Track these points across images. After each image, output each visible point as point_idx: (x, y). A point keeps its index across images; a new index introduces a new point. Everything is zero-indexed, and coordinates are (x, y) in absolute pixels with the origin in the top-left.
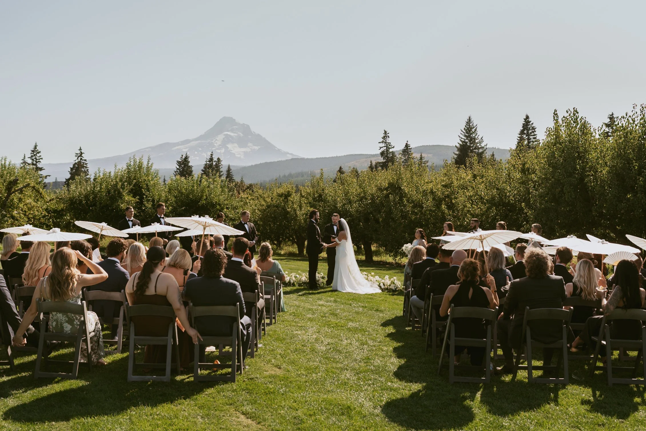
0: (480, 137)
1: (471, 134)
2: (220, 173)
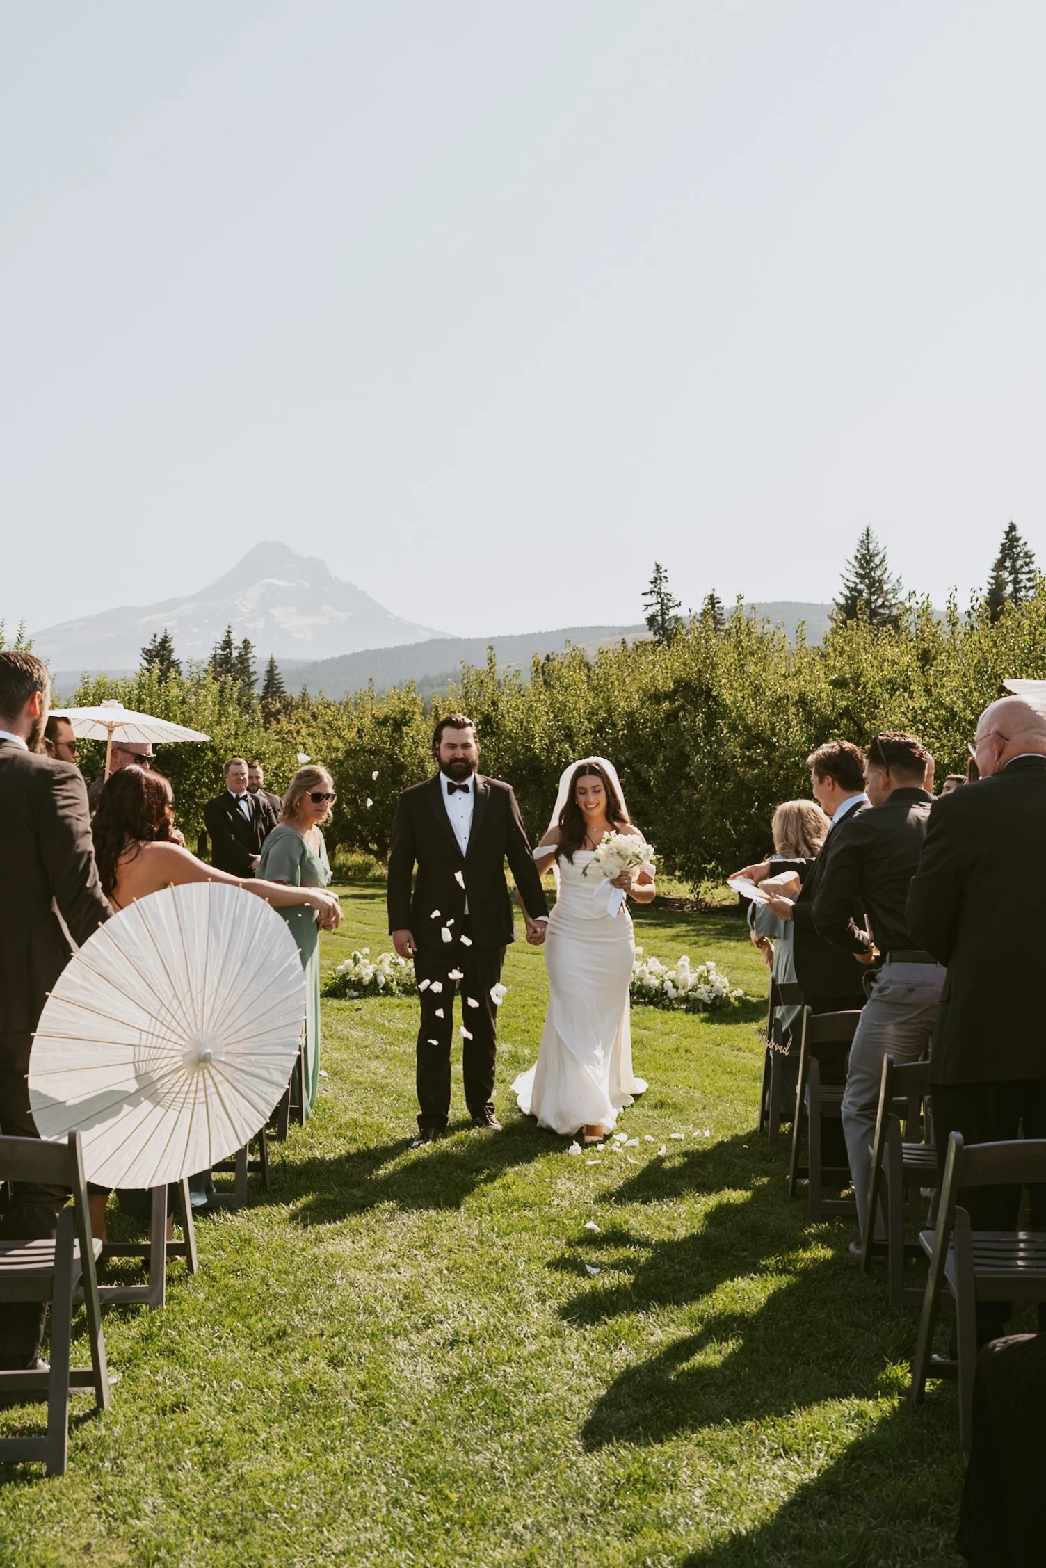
0: (894, 578)
1: (871, 570)
2: (249, 678)
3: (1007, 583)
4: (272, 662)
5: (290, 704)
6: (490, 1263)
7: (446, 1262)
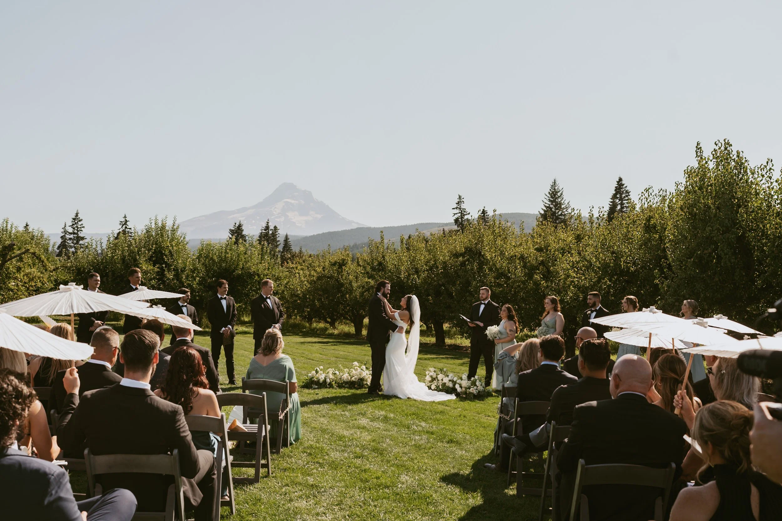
0: (566, 202)
1: (556, 198)
2: (277, 243)
3: (618, 205)
4: (287, 236)
5: (294, 255)
6: (368, 513)
7: (348, 512)
